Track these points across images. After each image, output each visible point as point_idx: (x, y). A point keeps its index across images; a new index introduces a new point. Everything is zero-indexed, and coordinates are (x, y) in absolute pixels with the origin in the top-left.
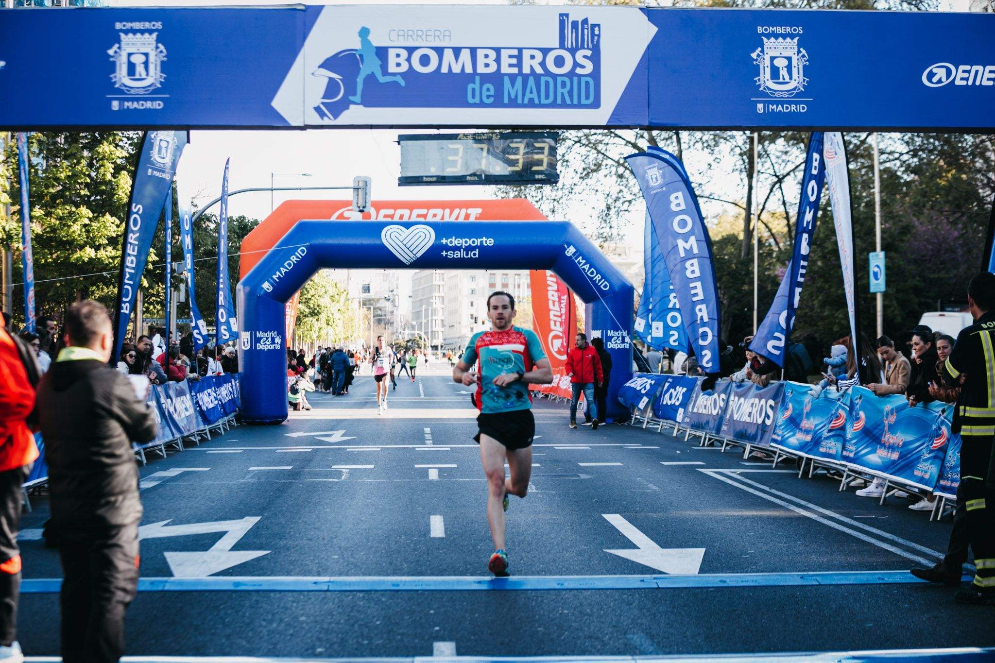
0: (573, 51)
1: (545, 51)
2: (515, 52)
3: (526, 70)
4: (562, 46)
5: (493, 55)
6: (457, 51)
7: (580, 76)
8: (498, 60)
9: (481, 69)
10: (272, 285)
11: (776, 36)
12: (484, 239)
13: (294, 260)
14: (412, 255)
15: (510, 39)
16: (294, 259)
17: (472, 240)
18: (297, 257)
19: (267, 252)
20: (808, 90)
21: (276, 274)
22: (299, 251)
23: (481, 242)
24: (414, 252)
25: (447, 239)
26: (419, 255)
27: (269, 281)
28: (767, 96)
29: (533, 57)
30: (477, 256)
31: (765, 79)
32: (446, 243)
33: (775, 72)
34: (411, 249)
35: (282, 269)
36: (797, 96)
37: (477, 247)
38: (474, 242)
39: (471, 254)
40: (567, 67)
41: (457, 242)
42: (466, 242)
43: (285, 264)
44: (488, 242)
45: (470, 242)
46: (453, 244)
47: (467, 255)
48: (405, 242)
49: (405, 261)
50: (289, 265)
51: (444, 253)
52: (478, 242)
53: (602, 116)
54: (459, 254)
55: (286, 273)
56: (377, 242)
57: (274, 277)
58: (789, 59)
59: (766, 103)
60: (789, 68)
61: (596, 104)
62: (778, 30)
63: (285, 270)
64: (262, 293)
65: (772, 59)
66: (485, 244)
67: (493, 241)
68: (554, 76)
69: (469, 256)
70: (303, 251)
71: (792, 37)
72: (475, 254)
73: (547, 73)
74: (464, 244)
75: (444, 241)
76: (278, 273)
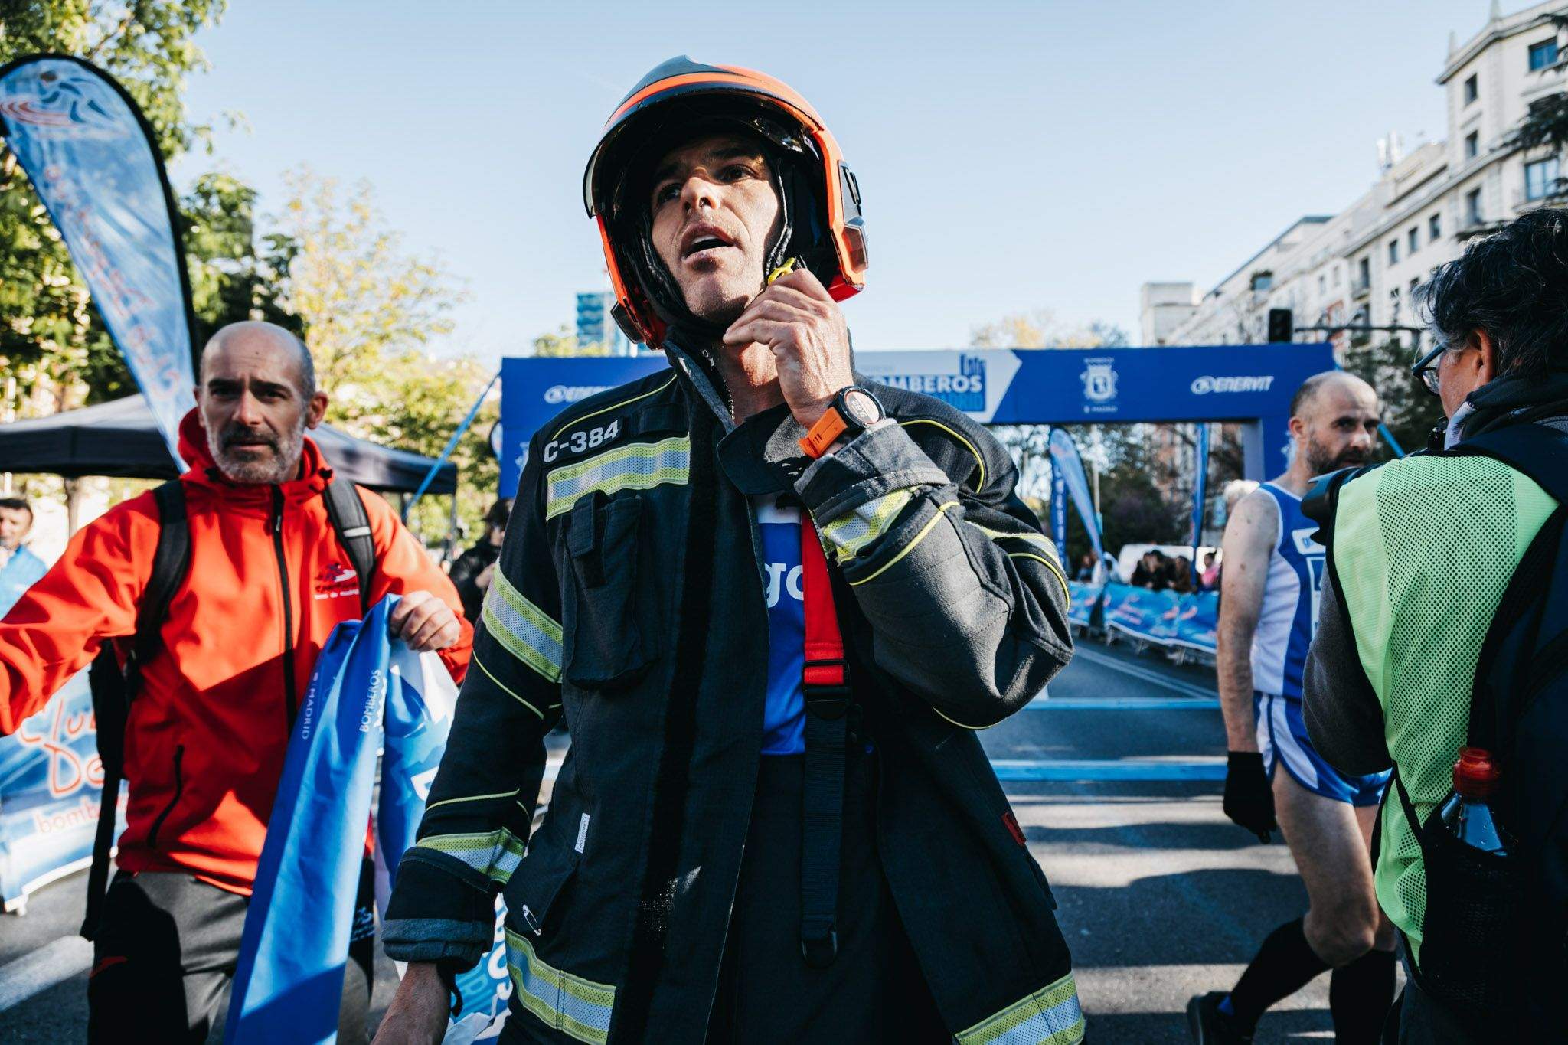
0: (969, 377)
1: (952, 378)
2: (933, 378)
3: (940, 389)
4: (962, 373)
5: (919, 381)
6: (897, 379)
7: (973, 393)
8: (923, 384)
9: (913, 389)
11: (1096, 364)
15: (930, 371)
20: (1118, 396)
28: (1092, 403)
29: (944, 381)
31: (1090, 392)
33: (1096, 388)
36: (1109, 402)
40: (965, 388)
53: (986, 416)
58: (1105, 379)
59: (1091, 407)
60: (1105, 384)
61: (983, 409)
62: (1099, 360)
65: (1095, 379)
68: (957, 394)
71: (1107, 364)
73: (953, 391)
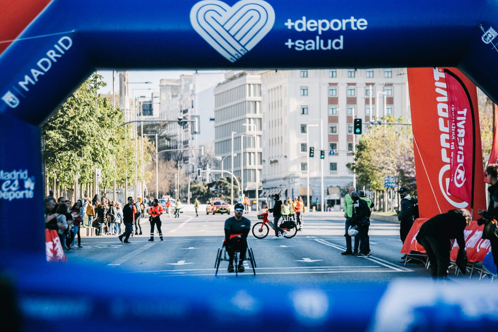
10: (18, 96)
12: (352, 20)
13: (52, 57)
14: (239, 48)
16: (52, 55)
17: (333, 21)
18: (58, 52)
19: (9, 44)
21: (23, 80)
22: (60, 42)
23: (348, 24)
24: (243, 42)
25: (293, 21)
26: (249, 47)
27: (13, 92)
30: (341, 47)
32: (293, 27)
34: (238, 37)
35: (33, 71)
37: (341, 32)
38: (336, 25)
39: (331, 44)
41: (309, 25)
42: (324, 25)
43: (39, 64)
44: (358, 24)
45: (330, 25)
46: (304, 29)
47: (326, 45)
48: (227, 27)
49: (228, 57)
50: (45, 64)
51: (289, 44)
52: (342, 24)
54: (313, 45)
55: (39, 77)
56: (183, 27)
57: (21, 84)
63: (39, 73)
64: (2, 109)
66: (354, 28)
67: (366, 23)
69: (329, 47)
70: (66, 43)
72: (338, 44)
74: (321, 29)
75: (289, 24)
76: (27, 78)
